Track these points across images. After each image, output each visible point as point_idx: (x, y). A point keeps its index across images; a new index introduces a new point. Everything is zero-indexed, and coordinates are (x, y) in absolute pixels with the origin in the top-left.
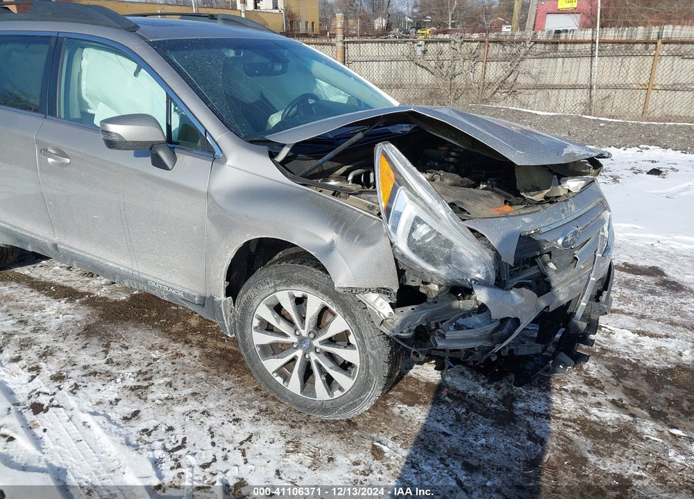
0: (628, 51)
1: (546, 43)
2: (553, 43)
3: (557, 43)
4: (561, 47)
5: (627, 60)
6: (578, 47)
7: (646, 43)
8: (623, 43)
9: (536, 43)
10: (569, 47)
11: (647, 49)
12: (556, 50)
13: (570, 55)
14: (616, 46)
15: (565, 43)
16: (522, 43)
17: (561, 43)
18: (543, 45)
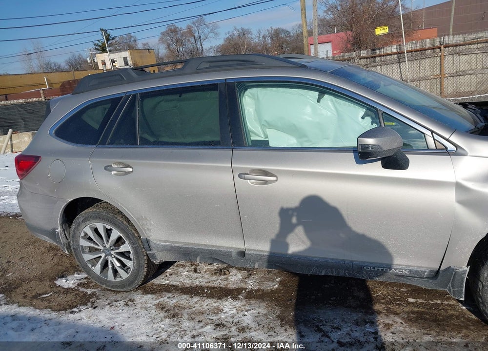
0: (423, 56)
1: (367, 58)
2: (372, 57)
3: (375, 57)
4: (378, 59)
5: (423, 62)
6: (388, 58)
7: (433, 49)
8: (418, 51)
9: (360, 59)
10: (383, 58)
11: (434, 52)
12: (375, 61)
13: (384, 63)
14: (414, 54)
15: (380, 56)
16: (352, 60)
17: (377, 56)
18: (366, 60)
